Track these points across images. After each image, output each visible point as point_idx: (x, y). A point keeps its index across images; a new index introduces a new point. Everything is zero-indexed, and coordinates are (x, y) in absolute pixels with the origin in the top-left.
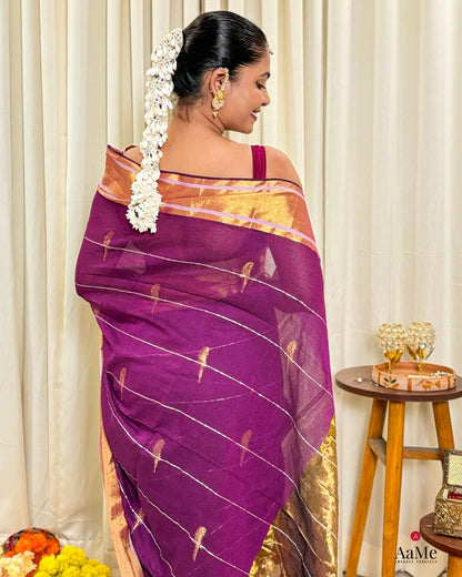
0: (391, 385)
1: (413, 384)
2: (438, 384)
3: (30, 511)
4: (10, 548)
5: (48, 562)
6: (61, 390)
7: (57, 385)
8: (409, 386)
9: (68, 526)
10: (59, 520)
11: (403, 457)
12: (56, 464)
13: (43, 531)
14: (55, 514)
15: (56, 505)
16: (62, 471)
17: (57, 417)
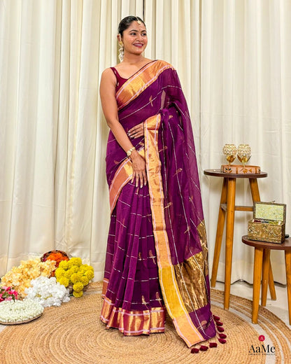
0: (228, 172)
1: (239, 171)
2: (250, 171)
3: (55, 242)
4: (43, 260)
5: (63, 263)
7: (71, 177)
8: (237, 172)
9: (73, 250)
10: (70, 247)
12: (69, 218)
13: (61, 252)
14: (67, 244)
15: (67, 239)
16: (72, 221)
17: (70, 193)
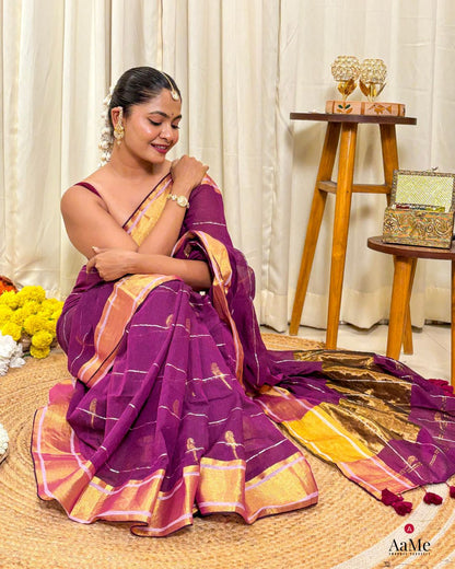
0: (344, 111)
1: (366, 108)
2: (389, 111)
5: (8, 296)
6: (16, 136)
7: (13, 131)
8: (363, 111)
9: (24, 275)
10: (17, 269)
11: (352, 191)
12: (12, 212)
13: (0, 279)
14: (11, 262)
15: (13, 254)
16: (18, 219)
17: (12, 164)
